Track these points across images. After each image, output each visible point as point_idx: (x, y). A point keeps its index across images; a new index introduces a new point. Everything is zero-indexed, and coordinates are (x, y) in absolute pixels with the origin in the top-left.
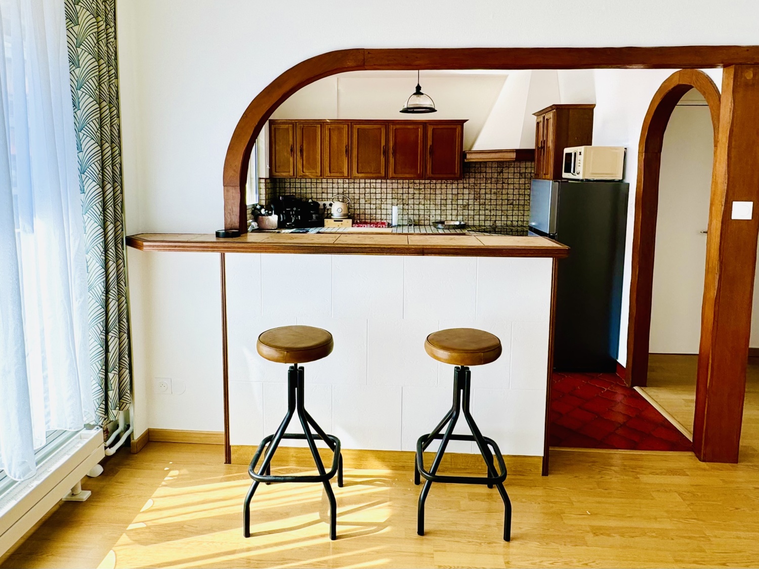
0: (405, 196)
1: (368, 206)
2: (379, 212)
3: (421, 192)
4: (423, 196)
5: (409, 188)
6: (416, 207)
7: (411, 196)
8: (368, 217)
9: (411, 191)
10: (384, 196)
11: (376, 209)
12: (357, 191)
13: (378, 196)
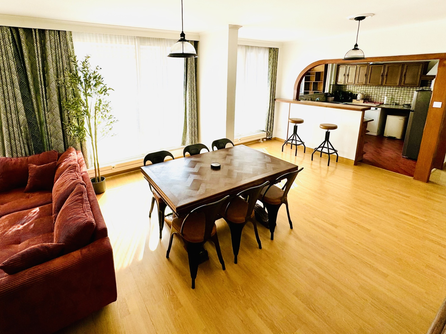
0: (393, 93)
1: (375, 96)
2: (380, 98)
3: (402, 91)
4: (403, 93)
5: (396, 89)
6: (398, 97)
7: (396, 93)
8: (375, 100)
9: (397, 91)
10: (383, 92)
11: (379, 97)
12: (371, 90)
13: (381, 92)
